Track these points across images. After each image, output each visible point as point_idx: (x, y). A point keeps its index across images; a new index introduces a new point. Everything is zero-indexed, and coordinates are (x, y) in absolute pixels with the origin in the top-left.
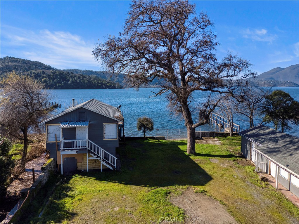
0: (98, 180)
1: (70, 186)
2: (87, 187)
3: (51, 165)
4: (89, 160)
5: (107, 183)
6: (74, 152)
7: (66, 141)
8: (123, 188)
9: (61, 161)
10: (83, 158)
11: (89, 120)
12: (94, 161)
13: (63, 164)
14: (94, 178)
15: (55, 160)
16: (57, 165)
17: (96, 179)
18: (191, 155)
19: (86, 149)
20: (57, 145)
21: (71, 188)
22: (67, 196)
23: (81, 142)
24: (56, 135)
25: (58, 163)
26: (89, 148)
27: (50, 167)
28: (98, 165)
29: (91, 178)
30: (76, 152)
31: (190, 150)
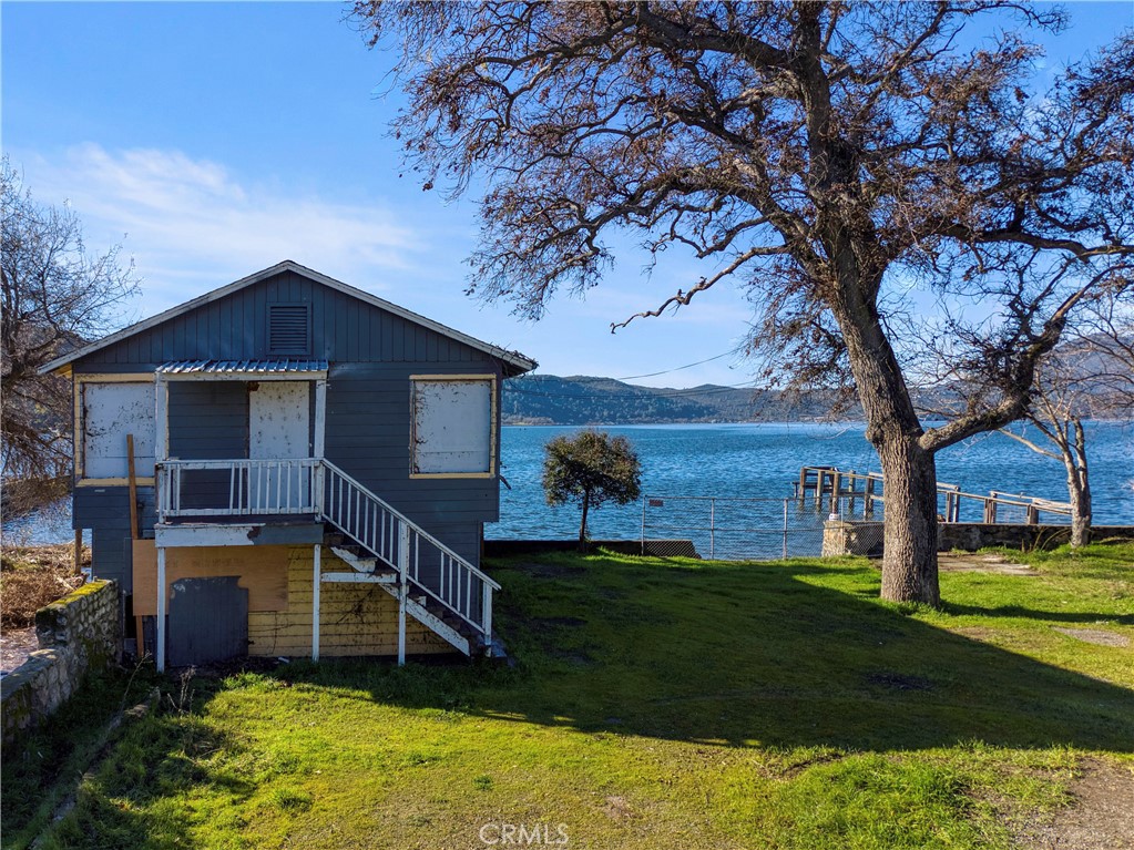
0: (389, 702)
1: (213, 729)
2: (327, 738)
3: (94, 611)
4: (326, 588)
5: (458, 721)
6: (237, 536)
7: (190, 467)
8: (577, 750)
9: (156, 596)
10: (285, 586)
11: (327, 355)
12: (349, 608)
13: (167, 616)
14: (358, 693)
15: (120, 595)
16: (131, 620)
17: (379, 699)
18: (915, 611)
19: (314, 515)
20: (133, 501)
21: (222, 734)
22: (200, 777)
23: (285, 470)
24: (130, 439)
25: (139, 610)
26: (328, 513)
27: (91, 619)
28: (373, 630)
29: (341, 691)
30: (250, 536)
31: (909, 579)
